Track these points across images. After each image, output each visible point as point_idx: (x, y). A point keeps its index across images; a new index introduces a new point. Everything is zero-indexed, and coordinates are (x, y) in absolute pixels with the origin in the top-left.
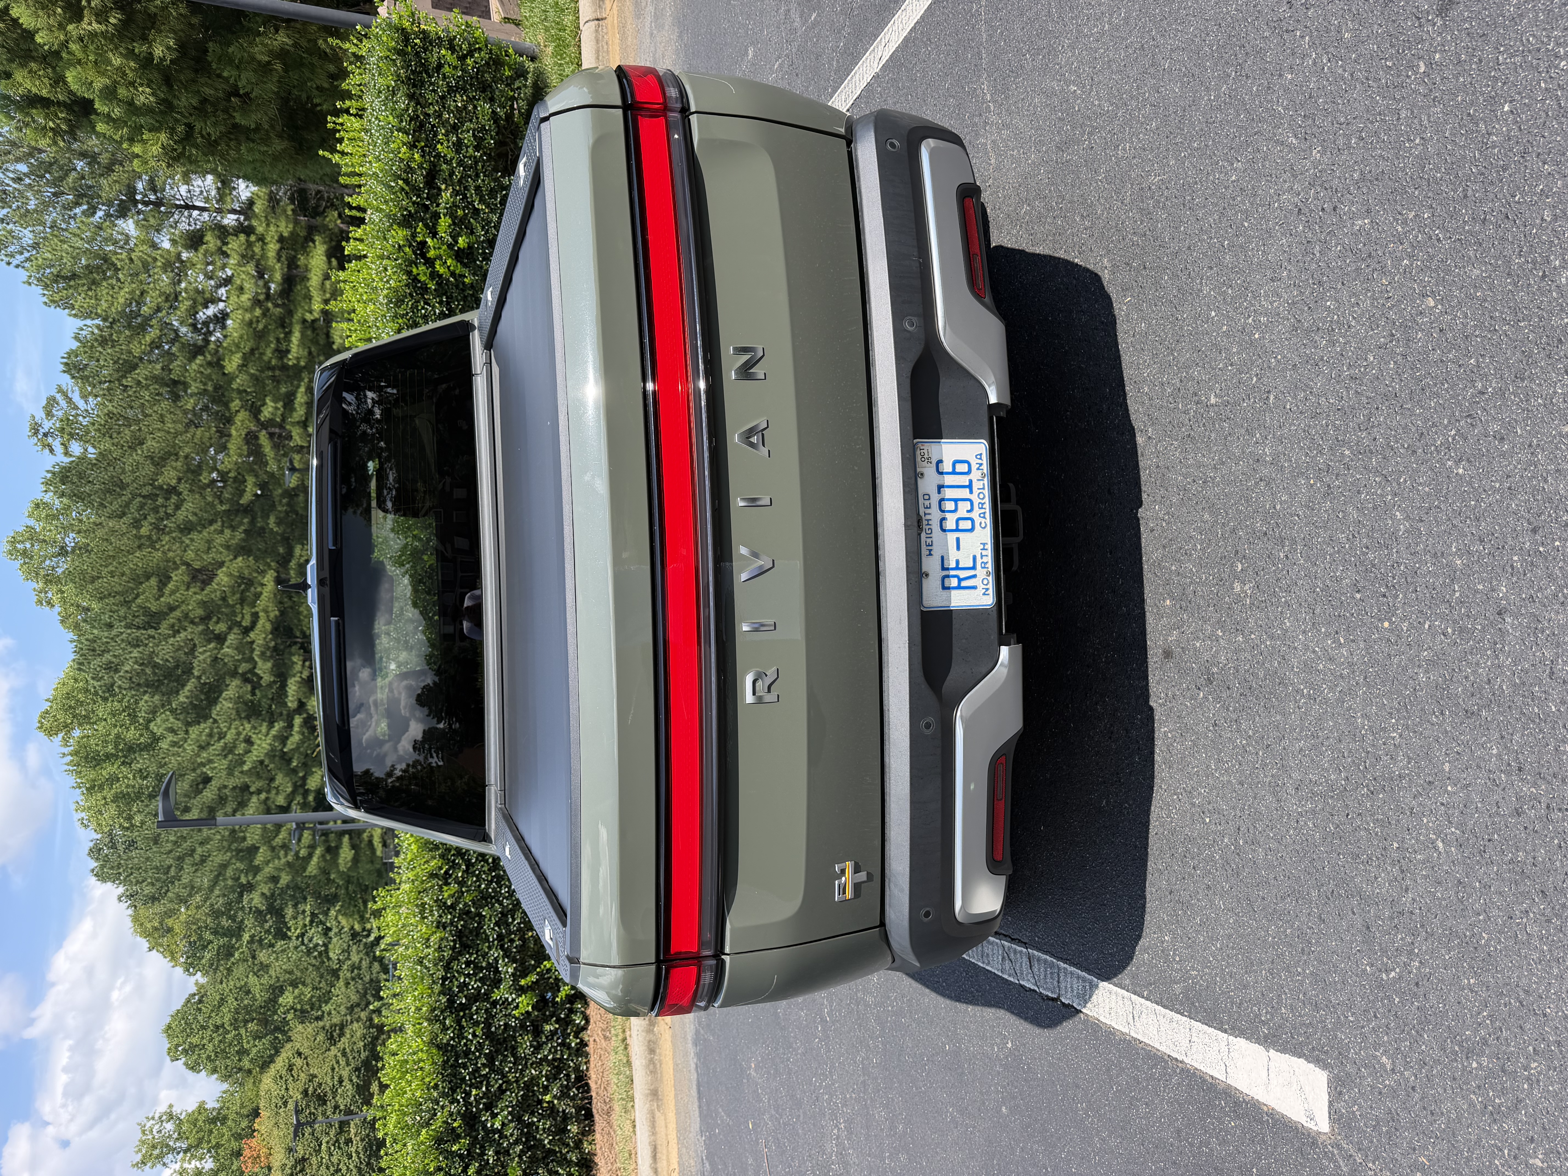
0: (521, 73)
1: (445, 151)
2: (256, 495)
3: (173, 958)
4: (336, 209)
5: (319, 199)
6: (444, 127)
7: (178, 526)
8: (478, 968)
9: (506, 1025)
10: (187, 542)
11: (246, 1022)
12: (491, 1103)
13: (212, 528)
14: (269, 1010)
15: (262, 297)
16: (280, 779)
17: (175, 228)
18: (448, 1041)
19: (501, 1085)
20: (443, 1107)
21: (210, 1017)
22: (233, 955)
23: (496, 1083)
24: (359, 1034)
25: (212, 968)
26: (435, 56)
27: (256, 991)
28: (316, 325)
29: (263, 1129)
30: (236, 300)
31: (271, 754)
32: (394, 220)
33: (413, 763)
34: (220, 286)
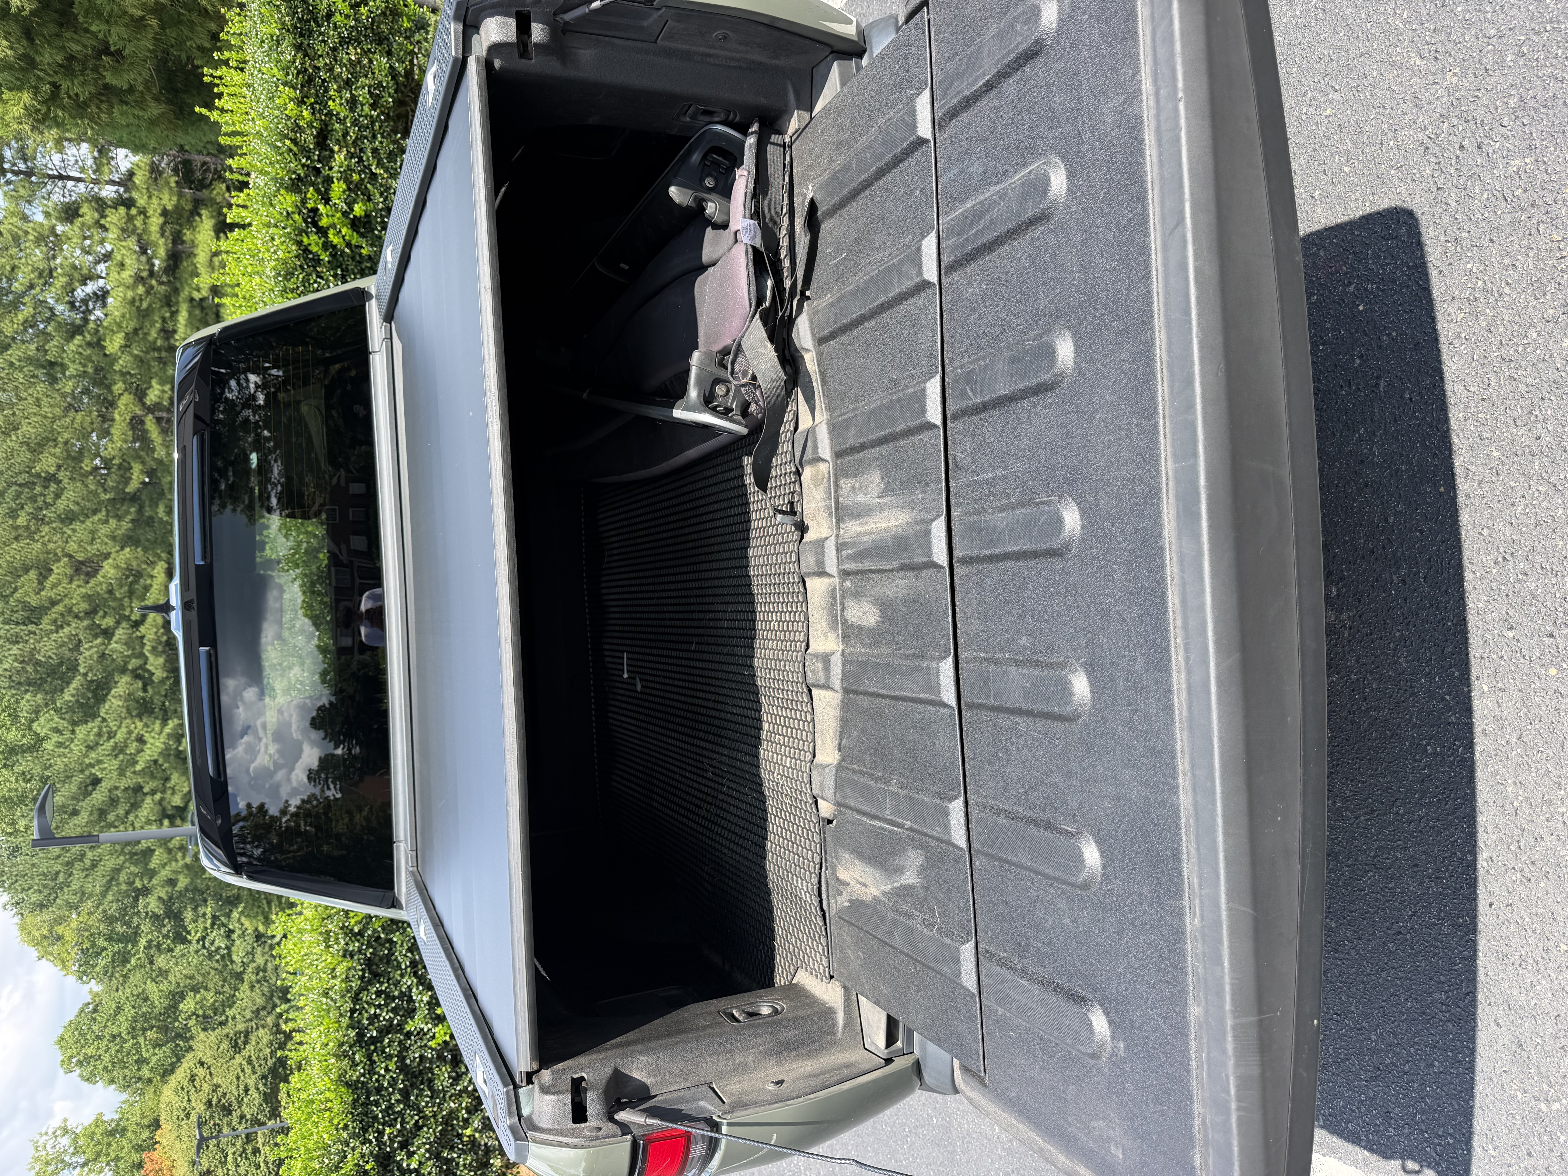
1: (338, 108)
2: (144, 483)
3: (64, 966)
5: (205, 171)
6: (336, 82)
7: (59, 516)
8: (390, 998)
9: (422, 1057)
10: (69, 532)
11: (144, 1030)
12: (407, 1141)
13: (96, 518)
14: (169, 1016)
15: (145, 274)
16: (175, 778)
17: (48, 200)
18: (358, 1078)
19: (417, 1121)
20: (353, 1149)
21: (105, 1026)
22: (129, 962)
23: (412, 1119)
24: (265, 1041)
25: (108, 974)
27: (155, 997)
28: (204, 304)
29: (164, 1142)
30: (117, 277)
31: (166, 753)
32: (281, 184)
33: (309, 797)
34: (99, 262)
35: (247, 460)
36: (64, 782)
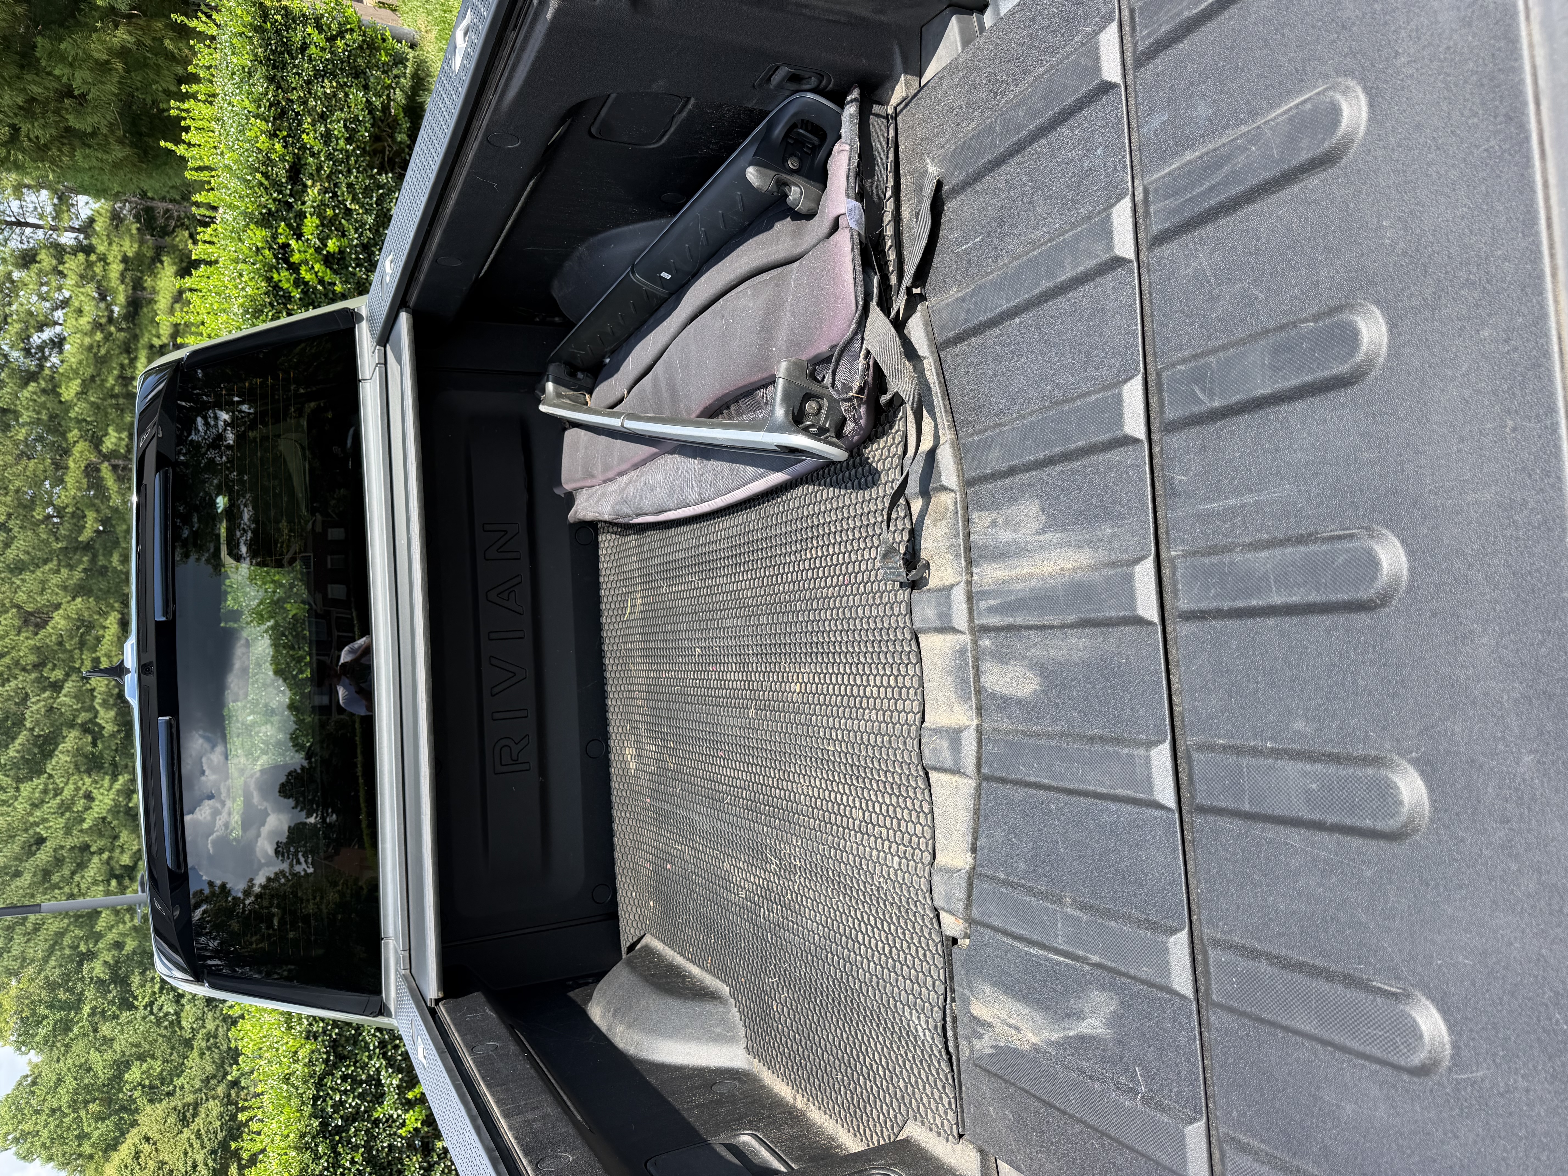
0: (399, 60)
1: (312, 142)
2: (97, 531)
4: (187, 228)
5: (167, 218)
6: (310, 115)
7: (8, 566)
8: (356, 1082)
9: (390, 1146)
10: (18, 582)
11: (86, 1103)
13: (47, 567)
14: (113, 1088)
15: (103, 321)
16: (124, 836)
17: (5, 246)
21: (44, 1100)
22: (72, 1031)
24: (215, 1113)
25: (49, 1043)
26: (299, 35)
27: (99, 1068)
30: (74, 323)
31: (115, 810)
32: (251, 219)
33: (276, 874)
34: (57, 309)
35: (213, 504)
36: (7, 842)
